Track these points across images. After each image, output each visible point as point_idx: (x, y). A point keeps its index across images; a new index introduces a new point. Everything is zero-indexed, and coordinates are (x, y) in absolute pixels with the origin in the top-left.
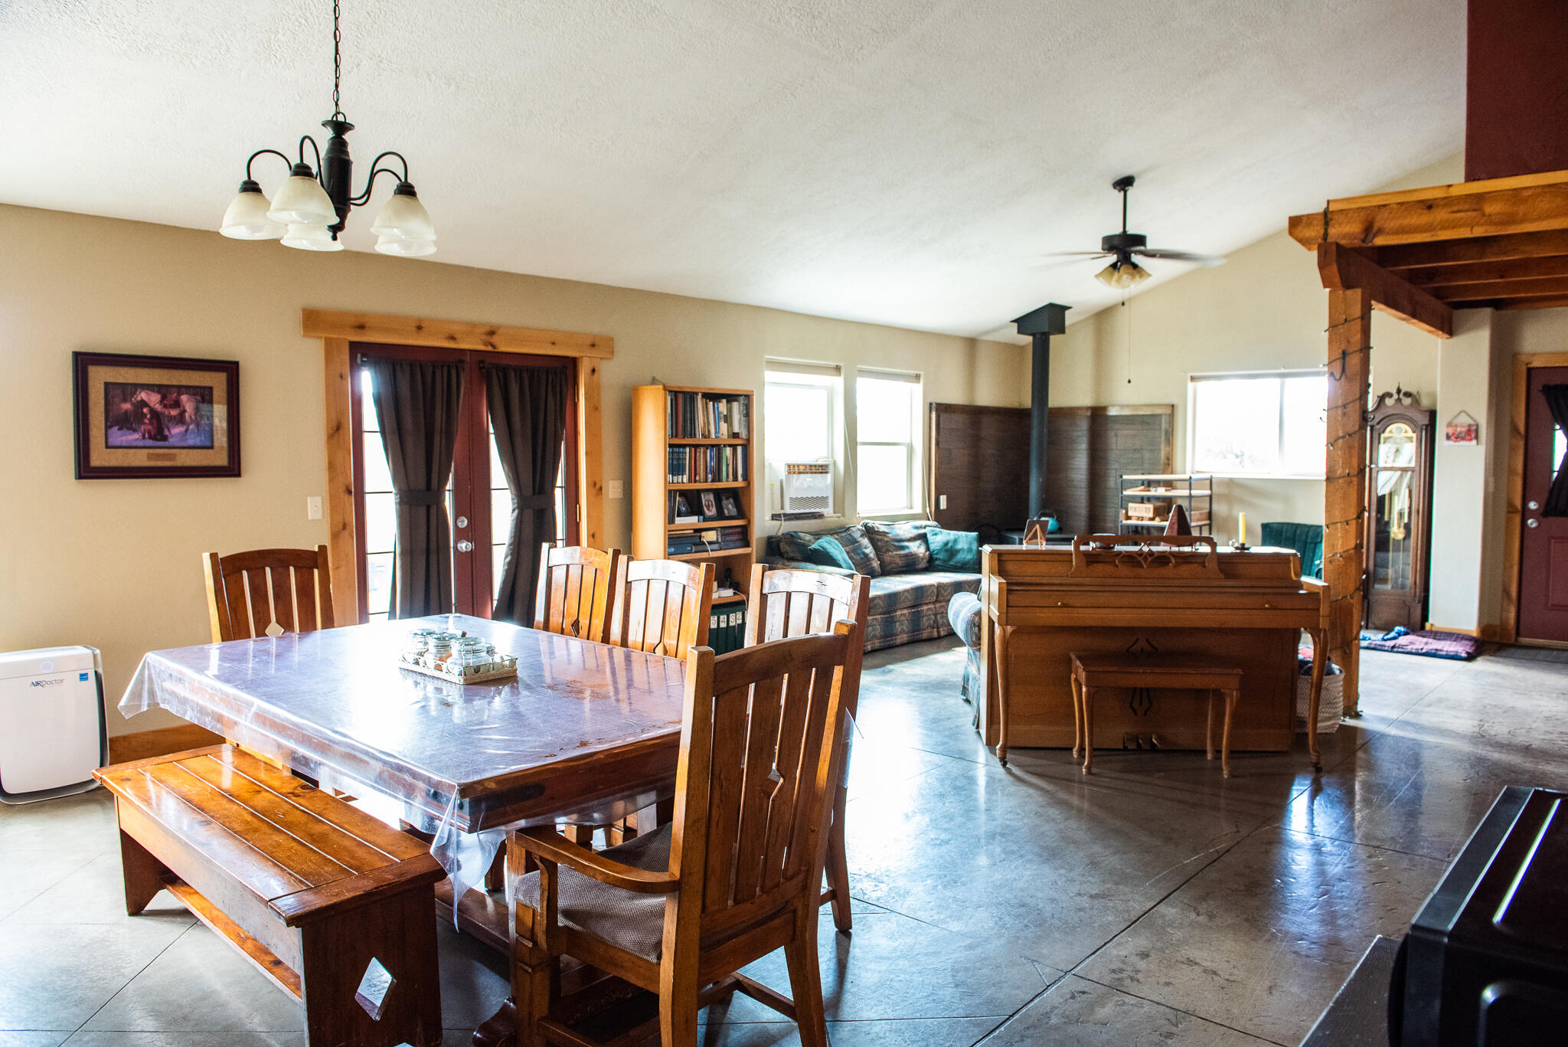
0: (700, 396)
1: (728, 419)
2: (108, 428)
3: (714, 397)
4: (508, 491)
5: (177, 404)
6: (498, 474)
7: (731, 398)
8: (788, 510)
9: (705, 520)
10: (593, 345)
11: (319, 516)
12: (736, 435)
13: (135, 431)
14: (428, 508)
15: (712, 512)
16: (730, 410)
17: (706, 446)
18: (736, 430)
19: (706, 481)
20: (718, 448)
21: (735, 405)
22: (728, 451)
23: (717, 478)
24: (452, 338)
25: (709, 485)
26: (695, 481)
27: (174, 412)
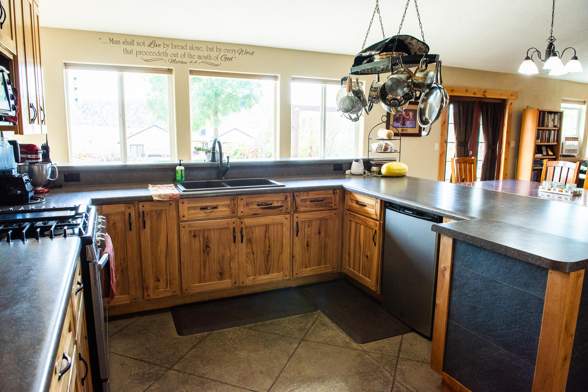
0: (546, 113)
1: (553, 120)
2: (394, 121)
3: (550, 113)
4: (484, 143)
5: (408, 115)
6: (482, 138)
7: (555, 113)
8: (564, 154)
9: (544, 156)
10: (512, 95)
11: (438, 149)
12: (555, 126)
13: (399, 122)
14: (465, 147)
15: (545, 153)
16: (554, 117)
17: (546, 130)
18: (556, 124)
19: (545, 142)
20: (550, 131)
21: (556, 116)
22: (553, 132)
23: (549, 141)
24: (475, 94)
25: (546, 144)
26: (542, 142)
27: (408, 117)
